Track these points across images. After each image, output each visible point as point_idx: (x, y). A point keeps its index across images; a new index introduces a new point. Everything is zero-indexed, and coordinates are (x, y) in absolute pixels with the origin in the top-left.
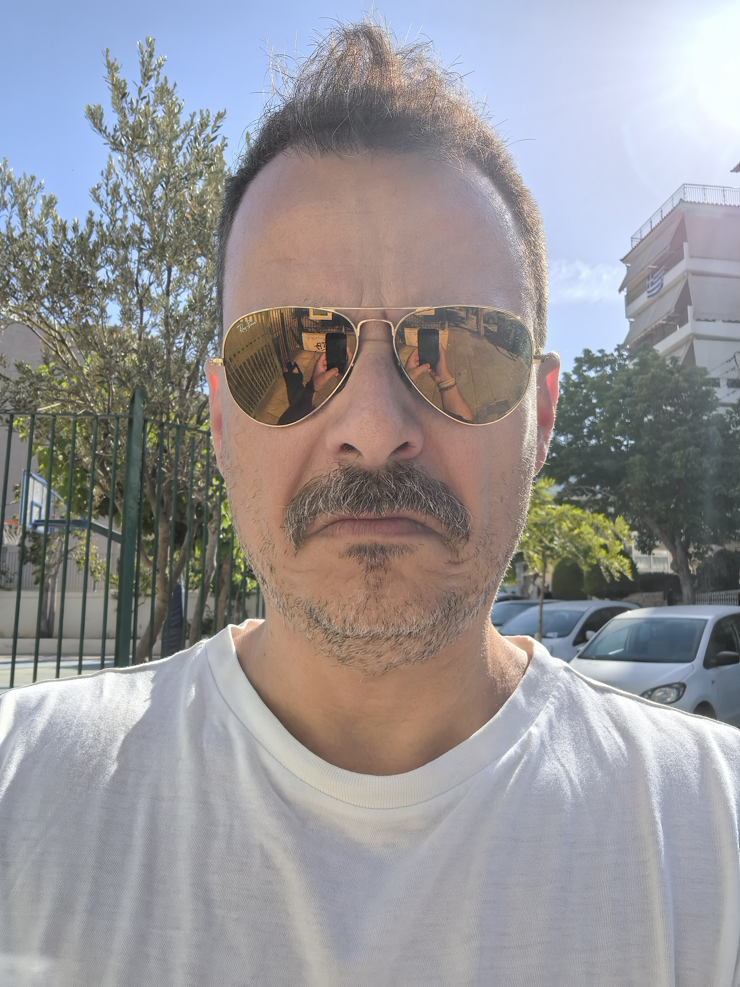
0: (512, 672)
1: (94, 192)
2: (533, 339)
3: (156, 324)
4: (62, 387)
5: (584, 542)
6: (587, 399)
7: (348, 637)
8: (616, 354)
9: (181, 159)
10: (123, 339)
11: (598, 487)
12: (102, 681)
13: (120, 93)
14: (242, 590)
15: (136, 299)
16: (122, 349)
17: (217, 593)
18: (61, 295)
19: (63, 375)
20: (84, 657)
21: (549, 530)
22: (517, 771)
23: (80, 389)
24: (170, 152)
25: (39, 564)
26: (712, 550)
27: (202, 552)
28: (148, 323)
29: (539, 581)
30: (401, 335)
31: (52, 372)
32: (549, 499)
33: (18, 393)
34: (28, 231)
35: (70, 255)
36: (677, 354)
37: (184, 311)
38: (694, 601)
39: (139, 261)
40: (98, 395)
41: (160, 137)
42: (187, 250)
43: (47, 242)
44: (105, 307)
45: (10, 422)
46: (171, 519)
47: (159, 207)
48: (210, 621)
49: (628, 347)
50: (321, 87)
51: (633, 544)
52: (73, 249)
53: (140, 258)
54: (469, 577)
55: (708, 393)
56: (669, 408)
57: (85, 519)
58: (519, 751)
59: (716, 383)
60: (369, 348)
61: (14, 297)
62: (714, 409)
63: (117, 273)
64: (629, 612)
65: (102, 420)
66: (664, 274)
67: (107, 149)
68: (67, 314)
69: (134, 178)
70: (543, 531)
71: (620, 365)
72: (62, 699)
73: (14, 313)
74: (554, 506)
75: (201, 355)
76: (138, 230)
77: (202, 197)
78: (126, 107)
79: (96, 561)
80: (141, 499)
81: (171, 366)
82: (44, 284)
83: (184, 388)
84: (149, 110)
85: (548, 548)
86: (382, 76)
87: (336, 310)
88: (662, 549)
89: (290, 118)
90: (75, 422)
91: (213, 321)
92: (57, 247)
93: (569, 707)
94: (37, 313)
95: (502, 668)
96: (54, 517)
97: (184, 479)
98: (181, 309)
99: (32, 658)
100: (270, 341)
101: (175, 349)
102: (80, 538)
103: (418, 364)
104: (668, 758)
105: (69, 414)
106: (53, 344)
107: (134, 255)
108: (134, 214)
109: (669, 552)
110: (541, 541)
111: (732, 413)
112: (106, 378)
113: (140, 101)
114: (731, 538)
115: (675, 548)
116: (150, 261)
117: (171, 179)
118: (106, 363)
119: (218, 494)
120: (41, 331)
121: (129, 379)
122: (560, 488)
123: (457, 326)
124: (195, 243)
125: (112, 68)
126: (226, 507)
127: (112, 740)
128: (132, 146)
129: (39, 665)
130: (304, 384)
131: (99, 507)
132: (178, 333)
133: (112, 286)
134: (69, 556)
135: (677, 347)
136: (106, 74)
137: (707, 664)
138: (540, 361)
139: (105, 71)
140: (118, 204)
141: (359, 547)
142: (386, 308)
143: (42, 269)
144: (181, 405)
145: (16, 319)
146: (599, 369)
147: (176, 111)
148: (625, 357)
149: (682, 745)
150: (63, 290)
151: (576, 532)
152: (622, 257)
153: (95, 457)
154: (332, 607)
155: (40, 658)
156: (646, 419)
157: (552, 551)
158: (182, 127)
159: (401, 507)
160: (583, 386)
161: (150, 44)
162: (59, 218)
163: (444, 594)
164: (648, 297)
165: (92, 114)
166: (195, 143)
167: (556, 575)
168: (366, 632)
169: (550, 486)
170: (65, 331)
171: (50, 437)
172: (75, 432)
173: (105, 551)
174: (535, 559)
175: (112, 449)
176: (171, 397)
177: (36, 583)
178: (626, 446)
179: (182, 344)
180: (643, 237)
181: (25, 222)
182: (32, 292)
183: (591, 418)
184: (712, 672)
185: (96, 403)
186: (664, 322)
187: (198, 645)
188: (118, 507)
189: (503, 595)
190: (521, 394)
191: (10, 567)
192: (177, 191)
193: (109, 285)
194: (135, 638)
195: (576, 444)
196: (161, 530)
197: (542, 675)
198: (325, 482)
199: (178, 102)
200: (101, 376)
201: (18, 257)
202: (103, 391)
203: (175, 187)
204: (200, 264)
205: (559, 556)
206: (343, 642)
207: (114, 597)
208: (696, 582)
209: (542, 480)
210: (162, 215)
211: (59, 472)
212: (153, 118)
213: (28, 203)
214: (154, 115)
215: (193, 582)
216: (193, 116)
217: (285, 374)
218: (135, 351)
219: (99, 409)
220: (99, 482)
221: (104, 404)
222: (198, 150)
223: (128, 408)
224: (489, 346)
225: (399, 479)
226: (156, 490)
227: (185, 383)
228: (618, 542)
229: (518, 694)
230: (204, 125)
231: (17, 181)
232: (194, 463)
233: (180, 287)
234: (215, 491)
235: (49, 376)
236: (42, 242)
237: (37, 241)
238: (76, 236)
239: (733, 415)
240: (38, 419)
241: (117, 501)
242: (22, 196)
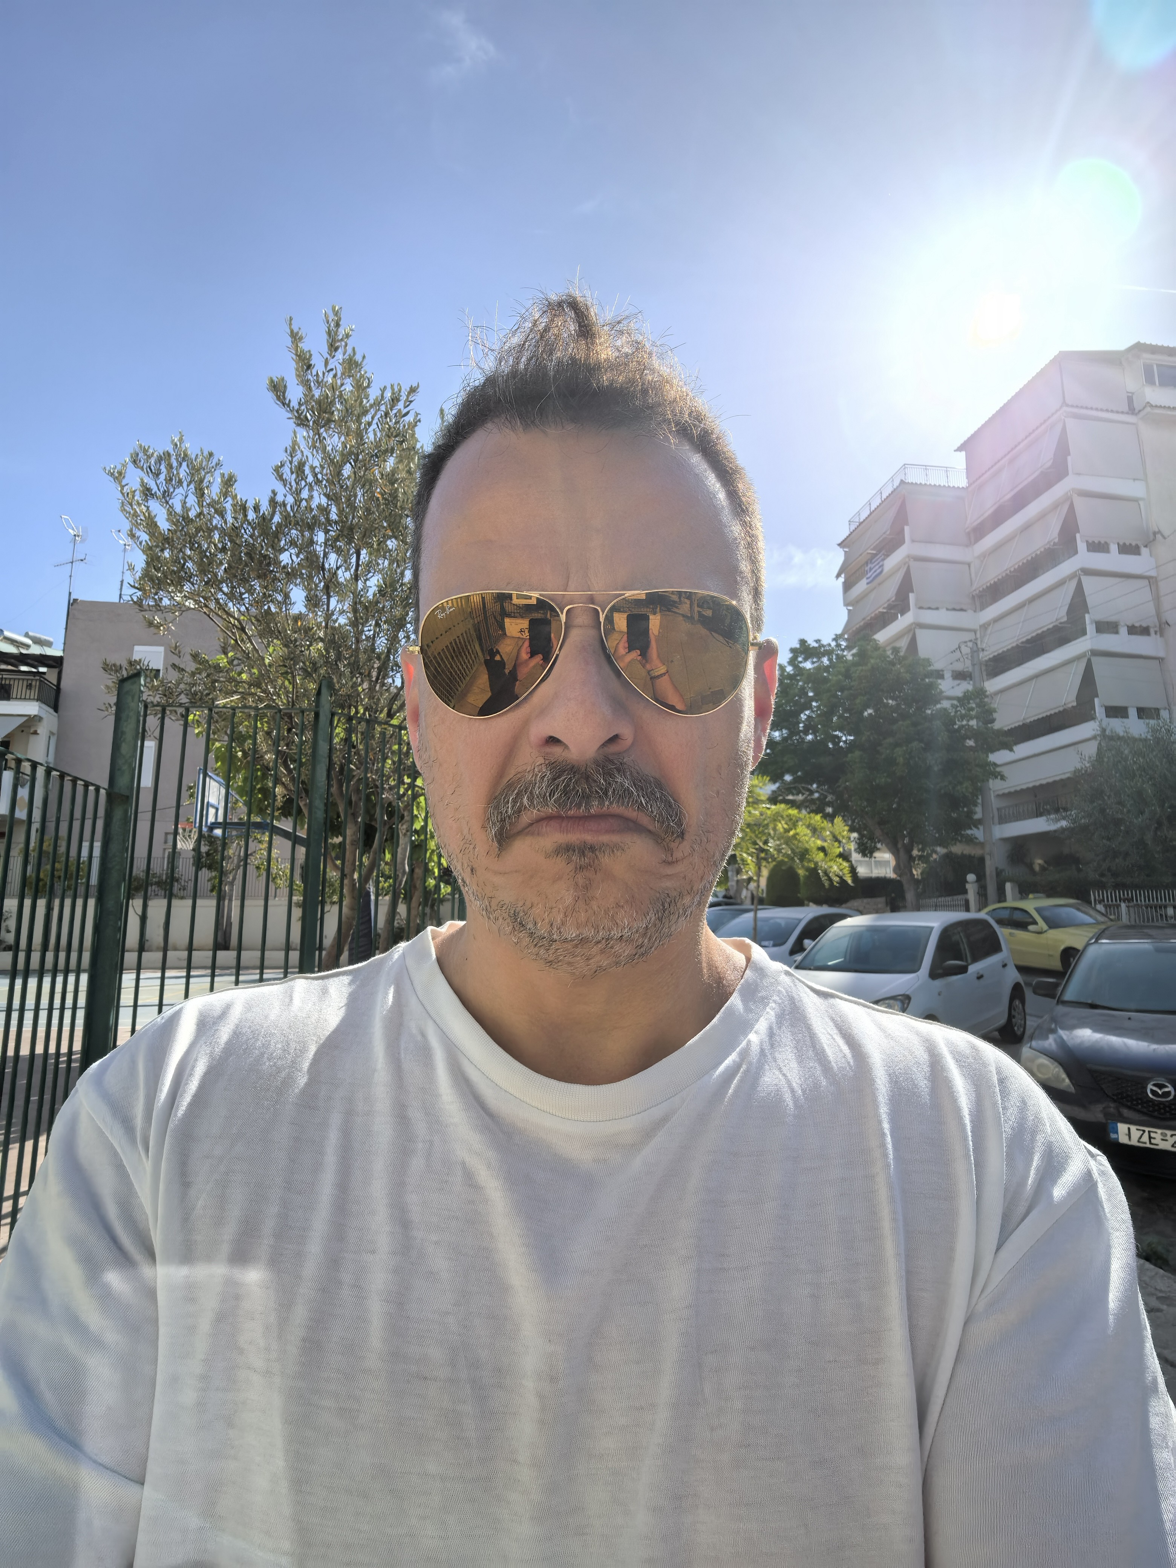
0: (730, 976)
1: (278, 470)
2: (750, 625)
3: (344, 611)
4: (242, 679)
5: (800, 844)
6: (803, 692)
7: (556, 941)
8: (833, 644)
9: (371, 435)
10: (309, 627)
11: (815, 786)
12: (292, 990)
13: (305, 364)
14: (436, 896)
15: (322, 584)
16: (307, 638)
17: (408, 899)
18: (241, 580)
19: (243, 666)
20: (265, 971)
21: (763, 831)
22: (735, 1081)
23: (262, 681)
24: (358, 428)
25: (216, 869)
26: (936, 852)
27: (392, 855)
28: (335, 610)
29: (752, 885)
30: (609, 619)
31: (230, 662)
32: (763, 798)
33: (194, 685)
34: (205, 511)
35: (251, 536)
36: (898, 644)
37: (374, 597)
38: (918, 908)
39: (325, 544)
40: (281, 687)
41: (348, 411)
42: (377, 531)
43: (226, 522)
44: (289, 592)
45: (185, 717)
46: (359, 820)
47: (347, 486)
48: (401, 930)
49: (846, 636)
50: (524, 359)
51: (852, 846)
52: (254, 531)
53: (327, 540)
54: (685, 878)
55: (931, 686)
56: (890, 702)
57: (265, 821)
58: (737, 1059)
59: (940, 675)
60: (575, 635)
61: (189, 581)
62: (938, 702)
63: (302, 556)
64: (849, 919)
65: (285, 714)
66: (883, 560)
67: (291, 424)
68: (247, 600)
69: (320, 456)
70: (757, 832)
71: (837, 655)
72: (248, 1007)
73: (189, 598)
74: (768, 806)
75: (392, 644)
76: (325, 510)
77: (393, 475)
78: (312, 379)
79: (277, 866)
80: (327, 799)
81: (360, 656)
82: (223, 567)
83: (374, 679)
84: (336, 383)
85: (762, 850)
86: (588, 349)
87: (540, 595)
88: (885, 852)
89: (490, 392)
90: (256, 716)
91: (405, 607)
92: (236, 528)
93: (791, 1013)
94: (215, 599)
95: (718, 973)
96: (231, 819)
97: (374, 777)
98: (370, 594)
99: (209, 971)
100: (470, 626)
101: (364, 637)
102: (260, 842)
103: (627, 650)
104: (896, 1066)
105: (250, 707)
106: (232, 632)
107: (320, 537)
108: (320, 495)
109: (891, 855)
110: (755, 843)
111: (957, 707)
112: (290, 668)
113: (327, 374)
114: (957, 839)
115: (898, 850)
116: (338, 543)
117: (360, 457)
118: (290, 653)
119: (410, 792)
120: (220, 619)
121: (315, 670)
122: (774, 787)
123: (669, 610)
124: (385, 524)
125: (295, 337)
126: (418, 808)
127: (303, 1050)
128: (318, 421)
129: (216, 979)
130: (507, 671)
131: (282, 808)
132: (367, 621)
133: (297, 572)
134: (249, 861)
135: (899, 636)
136: (290, 344)
137: (934, 974)
138: (757, 648)
139: (288, 341)
140: (303, 483)
141: (567, 846)
142: (594, 593)
143: (220, 552)
144: (371, 698)
145: (192, 606)
146: (815, 660)
147: (365, 384)
148: (843, 647)
149: (911, 1053)
150: (244, 575)
151: (792, 833)
152: (839, 542)
153: (278, 753)
154: (537, 911)
155: (217, 972)
156: (866, 714)
157: (766, 854)
158: (372, 401)
159: (611, 803)
160: (798, 678)
161: (336, 313)
162: (238, 497)
163: (658, 895)
164: (868, 584)
165: (275, 386)
166: (386, 418)
167: (770, 879)
168: (574, 935)
169: (764, 784)
170: (246, 619)
171: (228, 732)
172: (256, 727)
173: (289, 856)
174: (749, 862)
175: (296, 745)
176: (360, 689)
177: (212, 891)
178: (845, 742)
179: (372, 633)
180: (862, 520)
181: (202, 501)
182: (209, 576)
183: (807, 712)
184: (938, 983)
185: (279, 696)
186: (885, 611)
187: (396, 949)
188: (302, 807)
189: (715, 899)
190: (737, 683)
191: (184, 873)
192: (366, 469)
193: (293, 569)
194: (321, 949)
195: (791, 740)
196: (349, 832)
197: (761, 979)
198: (529, 777)
199: (368, 375)
200: (285, 666)
201: (194, 538)
202: (287, 683)
203: (365, 466)
204: (390, 547)
205: (774, 859)
206: (550, 946)
207: (298, 905)
208: (921, 887)
209: (756, 777)
210: (350, 495)
211: (238, 771)
212: (341, 392)
213: (206, 481)
214: (342, 389)
215: (383, 888)
216: (383, 390)
217: (486, 662)
218: (322, 640)
219: (282, 702)
220: (281, 780)
221: (288, 696)
222: (389, 426)
223: (313, 701)
224: (704, 631)
225: (608, 774)
226: (344, 789)
227: (374, 674)
228: (836, 844)
229: (735, 1000)
230: (395, 400)
231: (193, 457)
232: (384, 759)
233: (369, 572)
234: (407, 790)
235: (228, 666)
236: (220, 523)
237: (215, 522)
238: (257, 516)
239: (958, 709)
240: (217, 713)
241: (301, 801)
242: (200, 474)
